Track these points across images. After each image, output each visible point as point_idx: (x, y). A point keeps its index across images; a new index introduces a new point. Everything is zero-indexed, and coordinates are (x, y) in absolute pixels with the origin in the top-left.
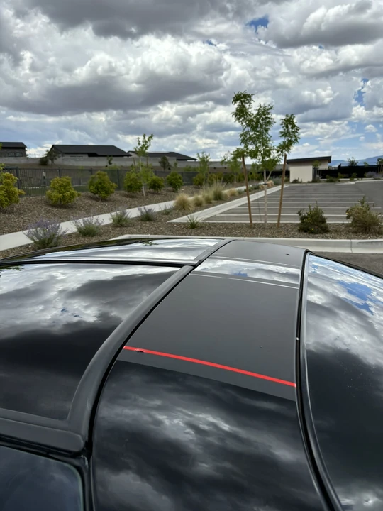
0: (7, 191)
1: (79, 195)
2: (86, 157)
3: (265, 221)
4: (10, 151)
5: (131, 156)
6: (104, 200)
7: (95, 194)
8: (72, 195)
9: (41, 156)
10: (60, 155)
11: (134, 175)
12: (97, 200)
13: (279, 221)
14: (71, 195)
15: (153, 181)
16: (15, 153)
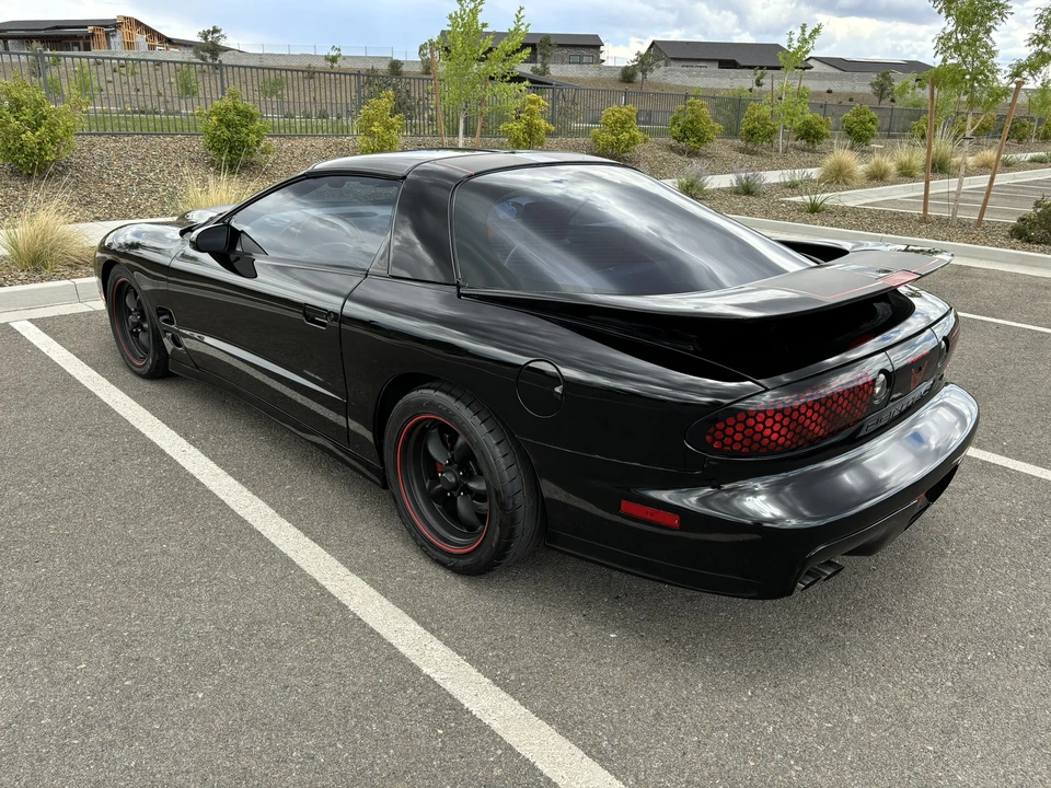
0: (529, 125)
1: (646, 141)
2: (714, 67)
3: (954, 214)
4: (573, 51)
5: (811, 67)
6: (693, 153)
7: (679, 141)
8: (633, 138)
9: (625, 64)
10: (662, 63)
11: (766, 110)
12: (681, 152)
13: (981, 215)
14: (630, 138)
15: (807, 123)
16: (581, 57)
